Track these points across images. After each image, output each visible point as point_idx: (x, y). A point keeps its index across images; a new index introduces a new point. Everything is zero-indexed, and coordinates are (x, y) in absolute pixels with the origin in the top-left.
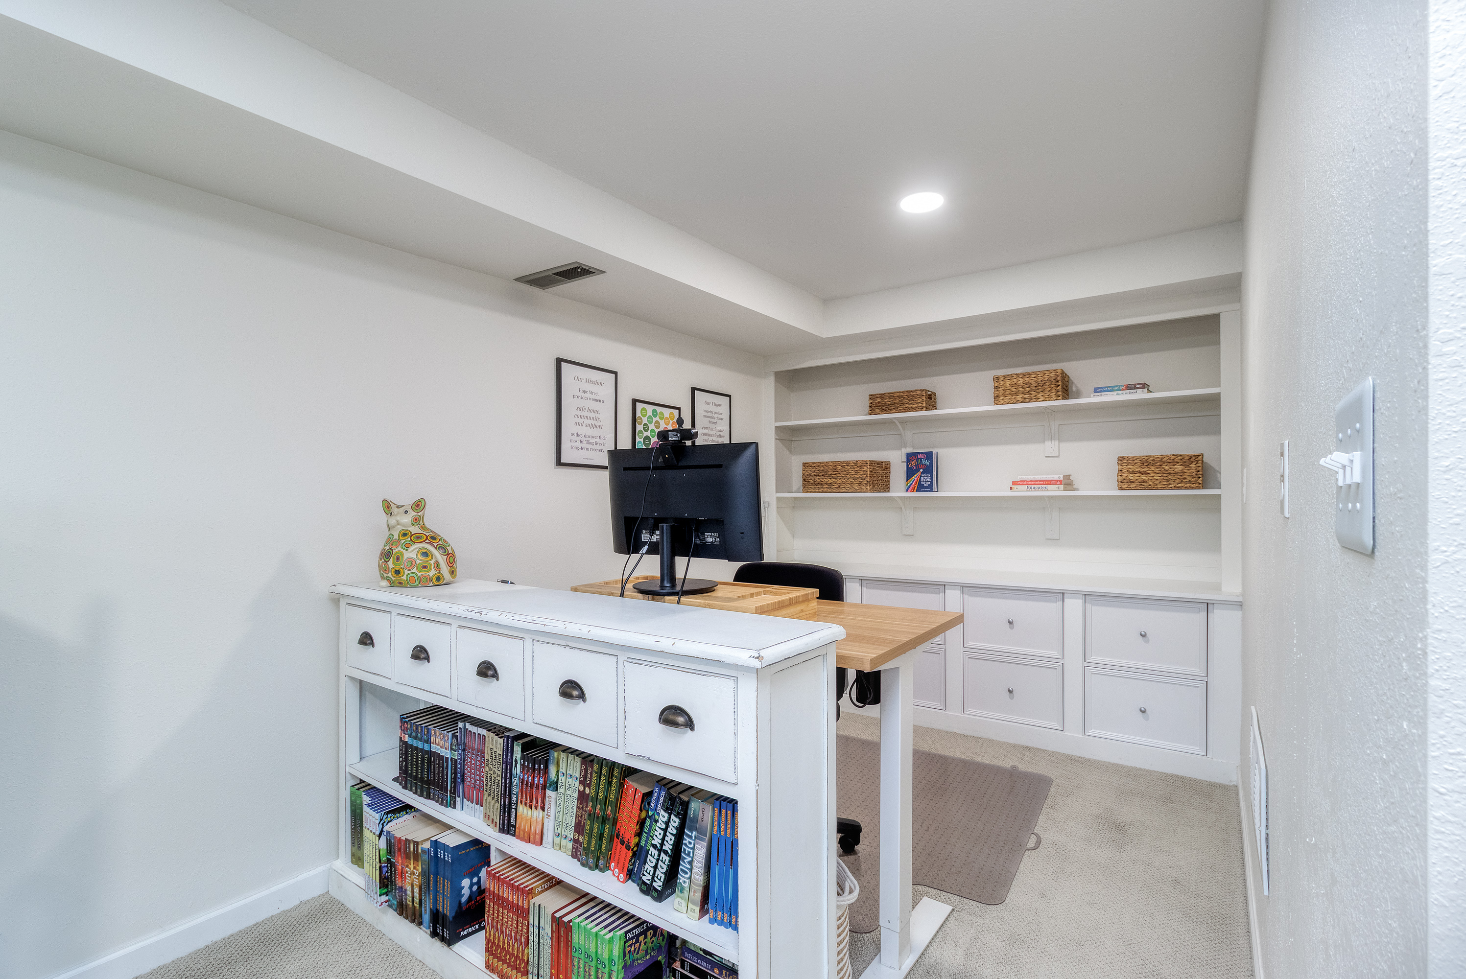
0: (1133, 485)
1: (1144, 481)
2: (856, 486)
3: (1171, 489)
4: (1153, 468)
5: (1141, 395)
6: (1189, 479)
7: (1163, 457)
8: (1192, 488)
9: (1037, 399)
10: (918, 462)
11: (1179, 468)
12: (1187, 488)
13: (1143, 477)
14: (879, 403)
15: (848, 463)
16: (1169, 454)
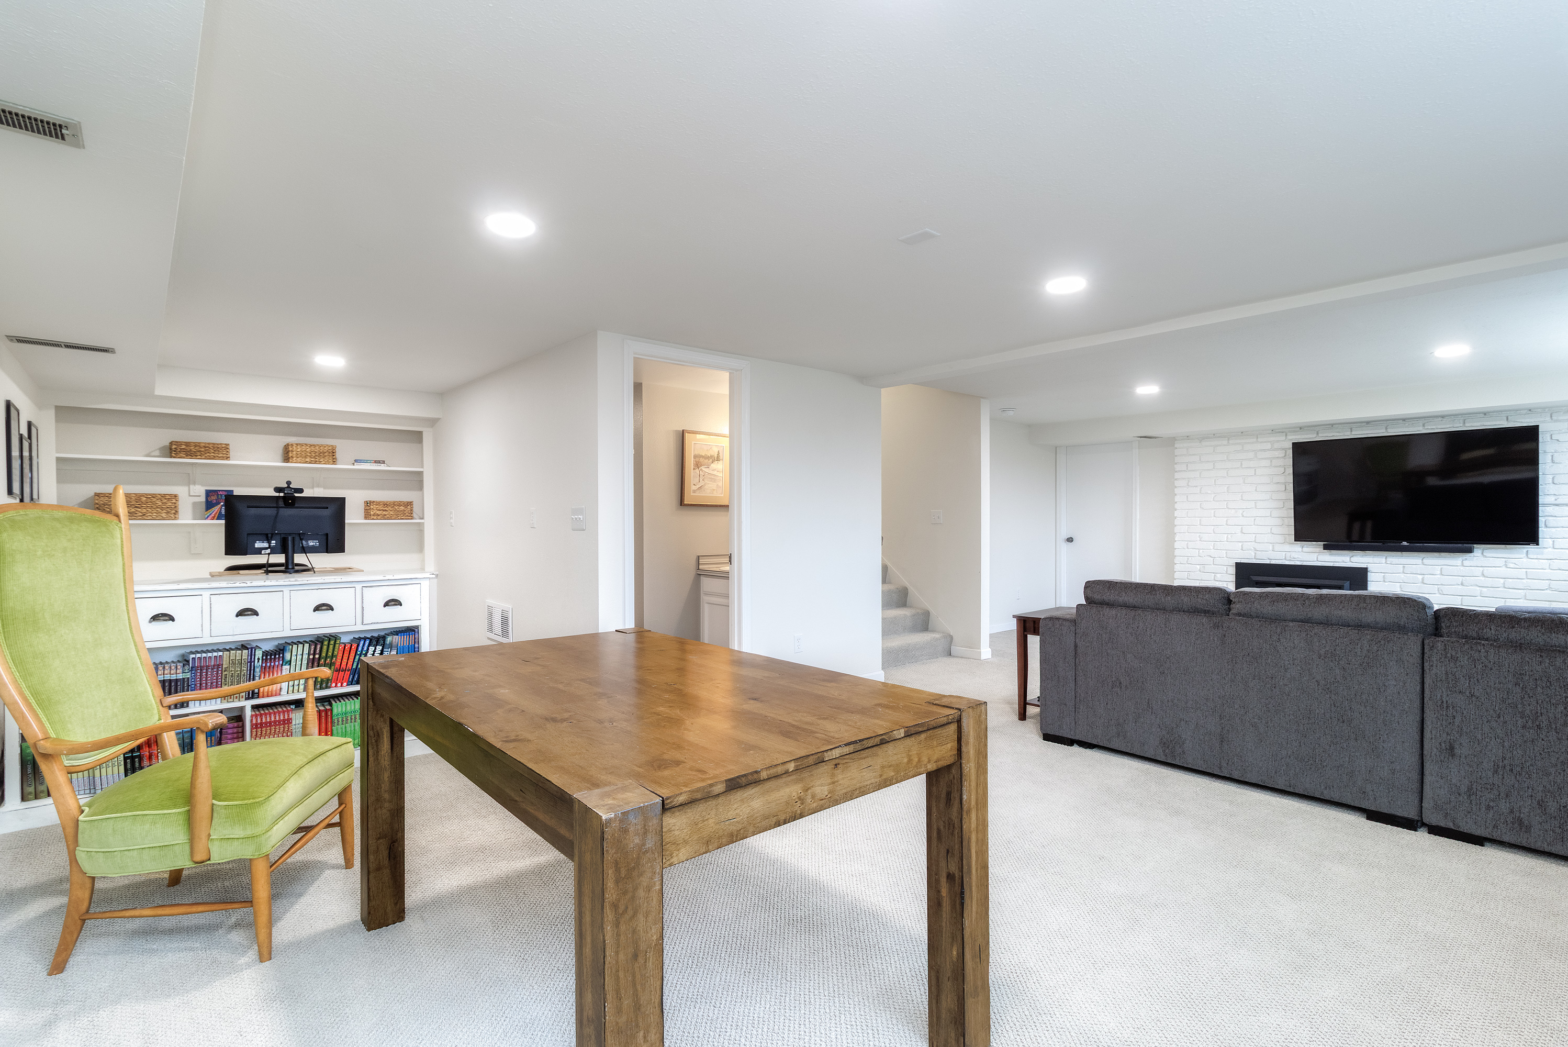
0: (379, 517)
1: (385, 515)
2: (164, 515)
3: (399, 519)
4: (390, 508)
5: (382, 467)
6: (407, 514)
7: (395, 502)
8: (409, 519)
9: (320, 463)
10: (218, 497)
11: (402, 508)
12: (406, 519)
13: (384, 513)
14: (184, 449)
15: (154, 496)
16: (398, 500)
